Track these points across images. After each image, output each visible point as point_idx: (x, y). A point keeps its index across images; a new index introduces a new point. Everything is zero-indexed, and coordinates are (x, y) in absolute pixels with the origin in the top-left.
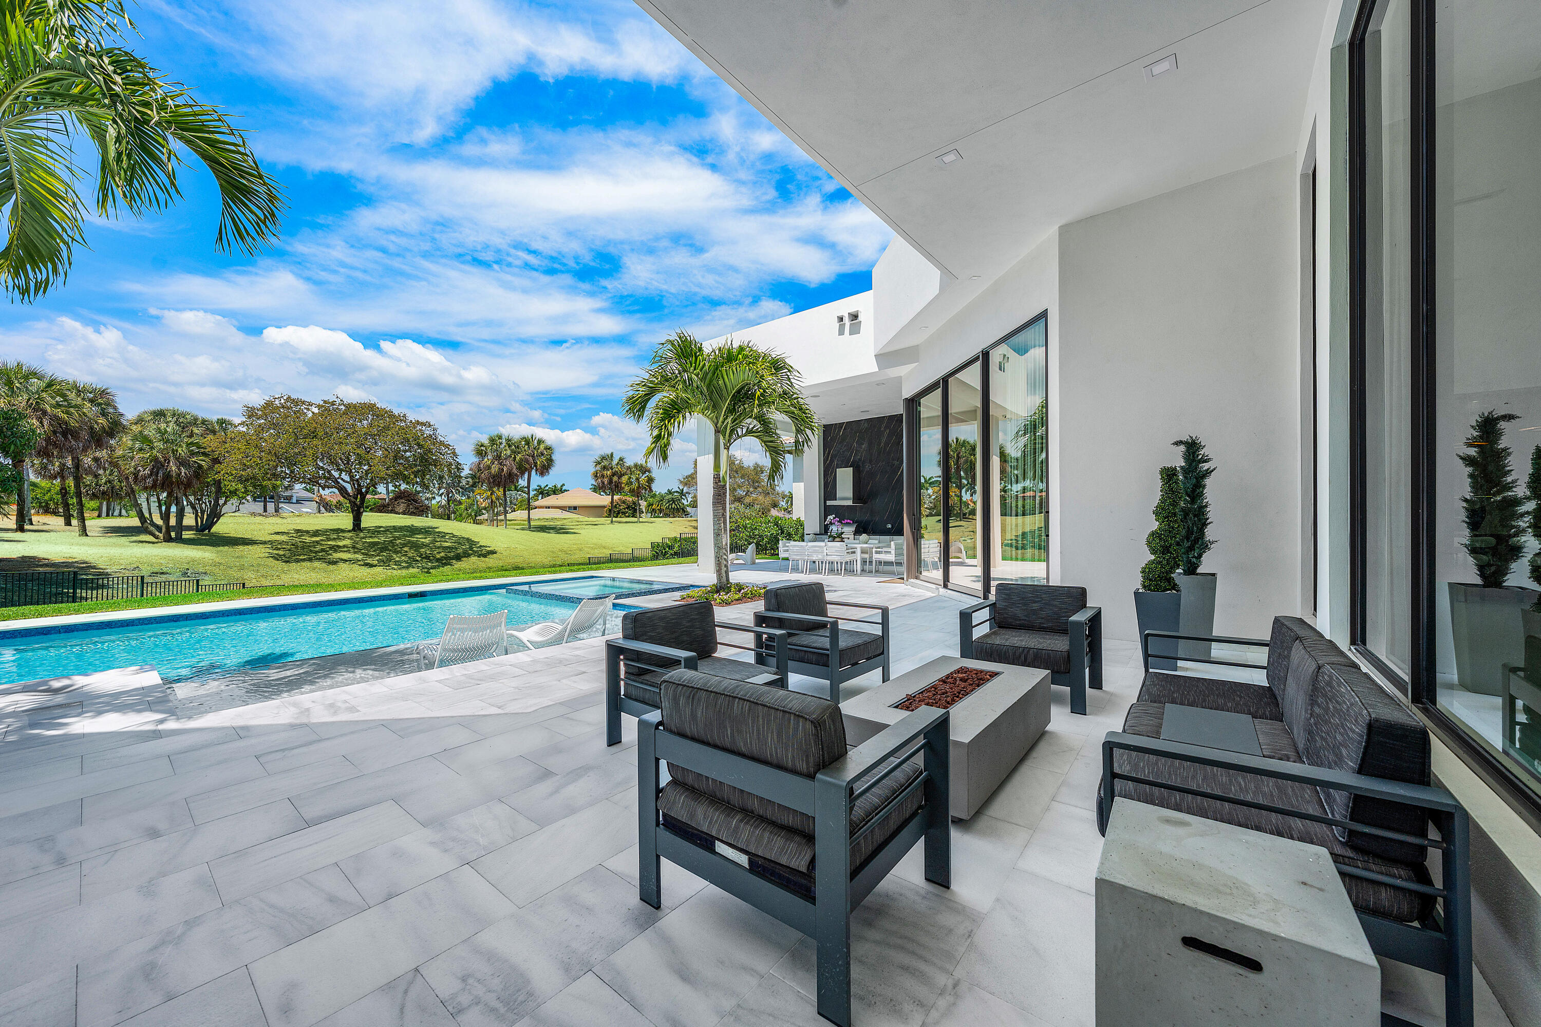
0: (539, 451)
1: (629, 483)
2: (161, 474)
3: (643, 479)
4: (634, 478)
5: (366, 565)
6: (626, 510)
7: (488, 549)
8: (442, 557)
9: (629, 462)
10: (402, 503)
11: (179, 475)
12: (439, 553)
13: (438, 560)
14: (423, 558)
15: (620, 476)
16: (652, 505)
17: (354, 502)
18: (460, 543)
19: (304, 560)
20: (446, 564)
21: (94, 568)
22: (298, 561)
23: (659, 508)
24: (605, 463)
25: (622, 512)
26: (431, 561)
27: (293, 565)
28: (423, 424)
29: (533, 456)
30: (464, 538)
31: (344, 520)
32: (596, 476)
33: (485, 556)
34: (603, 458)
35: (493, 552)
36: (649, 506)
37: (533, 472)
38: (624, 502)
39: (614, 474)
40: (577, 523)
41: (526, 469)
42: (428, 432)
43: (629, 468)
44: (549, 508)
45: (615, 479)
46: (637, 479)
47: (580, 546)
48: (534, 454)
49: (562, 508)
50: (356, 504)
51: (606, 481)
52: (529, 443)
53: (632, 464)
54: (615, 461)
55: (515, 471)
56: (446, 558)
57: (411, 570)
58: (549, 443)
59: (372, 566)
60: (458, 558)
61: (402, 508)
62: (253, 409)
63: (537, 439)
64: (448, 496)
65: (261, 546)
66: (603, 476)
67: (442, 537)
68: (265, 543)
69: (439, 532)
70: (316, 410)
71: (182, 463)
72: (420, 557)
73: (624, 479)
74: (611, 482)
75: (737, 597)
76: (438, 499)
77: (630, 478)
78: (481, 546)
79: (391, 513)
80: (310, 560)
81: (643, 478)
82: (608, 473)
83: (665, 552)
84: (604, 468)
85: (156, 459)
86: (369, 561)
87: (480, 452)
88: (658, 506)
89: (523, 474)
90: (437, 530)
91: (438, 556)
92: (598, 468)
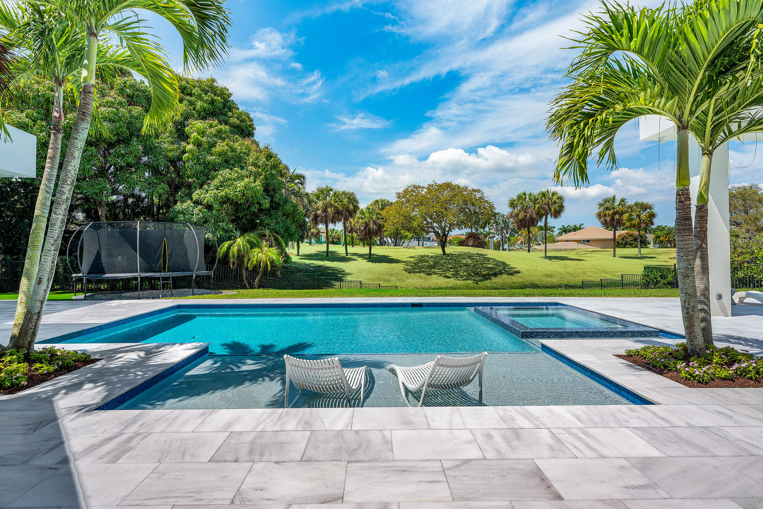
0: (553, 200)
1: (630, 219)
2: (367, 229)
3: (644, 216)
4: (634, 215)
5: (446, 277)
6: (633, 242)
7: (515, 270)
8: (486, 274)
9: (630, 202)
10: (472, 240)
11: (373, 229)
12: (484, 271)
13: (483, 276)
14: (475, 274)
15: (622, 213)
16: (660, 237)
17: (442, 240)
18: (498, 265)
19: (417, 272)
20: (487, 279)
21: (343, 271)
22: (414, 272)
23: (667, 239)
24: (608, 205)
25: (629, 244)
26: (479, 276)
27: (412, 275)
28: (476, 191)
29: (548, 204)
30: (501, 262)
31: (439, 251)
32: (600, 216)
33: (512, 274)
34: (606, 201)
35: (518, 272)
36: (657, 238)
37: (549, 216)
38: (631, 235)
39: (615, 213)
40: (585, 253)
41: (543, 215)
42: (478, 195)
43: (630, 207)
44: (568, 241)
45: (617, 217)
46: (638, 216)
47: (584, 270)
48: (549, 203)
49: (578, 241)
50: (442, 241)
51: (608, 219)
52: (545, 196)
53: (633, 203)
54: (617, 203)
55: (535, 216)
56: (489, 275)
57: (469, 282)
58: (560, 194)
59: (449, 278)
60: (495, 275)
61: (471, 243)
62: (399, 193)
63: (552, 192)
64: (502, 235)
65: (402, 263)
66: (605, 215)
67: (489, 261)
68: (404, 262)
69: (487, 258)
70: (425, 191)
71: (375, 223)
72: (473, 273)
73: (626, 216)
74: (613, 219)
75: (724, 374)
76: (497, 237)
77: (631, 215)
78: (511, 268)
79: (466, 246)
80: (420, 272)
81: (644, 214)
82: (610, 212)
83: (657, 281)
84: (607, 208)
85: (366, 222)
86: (447, 274)
87: (512, 204)
88: (666, 238)
89: (541, 218)
90: (486, 256)
91: (484, 273)
92: (602, 209)
